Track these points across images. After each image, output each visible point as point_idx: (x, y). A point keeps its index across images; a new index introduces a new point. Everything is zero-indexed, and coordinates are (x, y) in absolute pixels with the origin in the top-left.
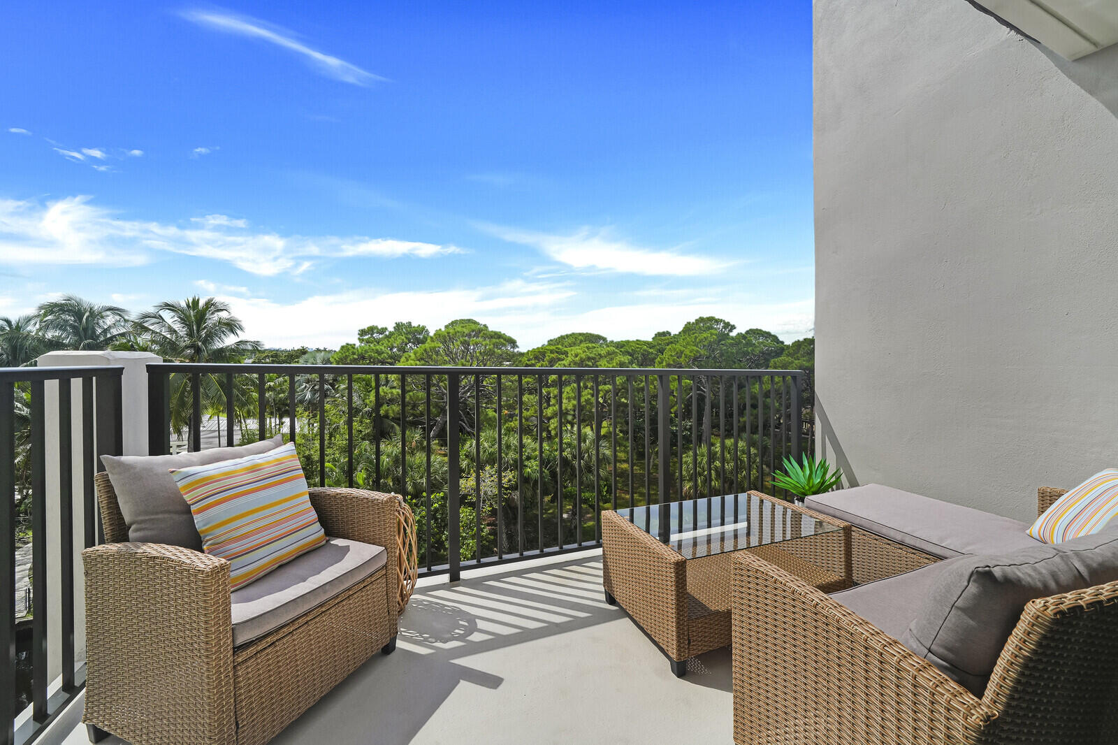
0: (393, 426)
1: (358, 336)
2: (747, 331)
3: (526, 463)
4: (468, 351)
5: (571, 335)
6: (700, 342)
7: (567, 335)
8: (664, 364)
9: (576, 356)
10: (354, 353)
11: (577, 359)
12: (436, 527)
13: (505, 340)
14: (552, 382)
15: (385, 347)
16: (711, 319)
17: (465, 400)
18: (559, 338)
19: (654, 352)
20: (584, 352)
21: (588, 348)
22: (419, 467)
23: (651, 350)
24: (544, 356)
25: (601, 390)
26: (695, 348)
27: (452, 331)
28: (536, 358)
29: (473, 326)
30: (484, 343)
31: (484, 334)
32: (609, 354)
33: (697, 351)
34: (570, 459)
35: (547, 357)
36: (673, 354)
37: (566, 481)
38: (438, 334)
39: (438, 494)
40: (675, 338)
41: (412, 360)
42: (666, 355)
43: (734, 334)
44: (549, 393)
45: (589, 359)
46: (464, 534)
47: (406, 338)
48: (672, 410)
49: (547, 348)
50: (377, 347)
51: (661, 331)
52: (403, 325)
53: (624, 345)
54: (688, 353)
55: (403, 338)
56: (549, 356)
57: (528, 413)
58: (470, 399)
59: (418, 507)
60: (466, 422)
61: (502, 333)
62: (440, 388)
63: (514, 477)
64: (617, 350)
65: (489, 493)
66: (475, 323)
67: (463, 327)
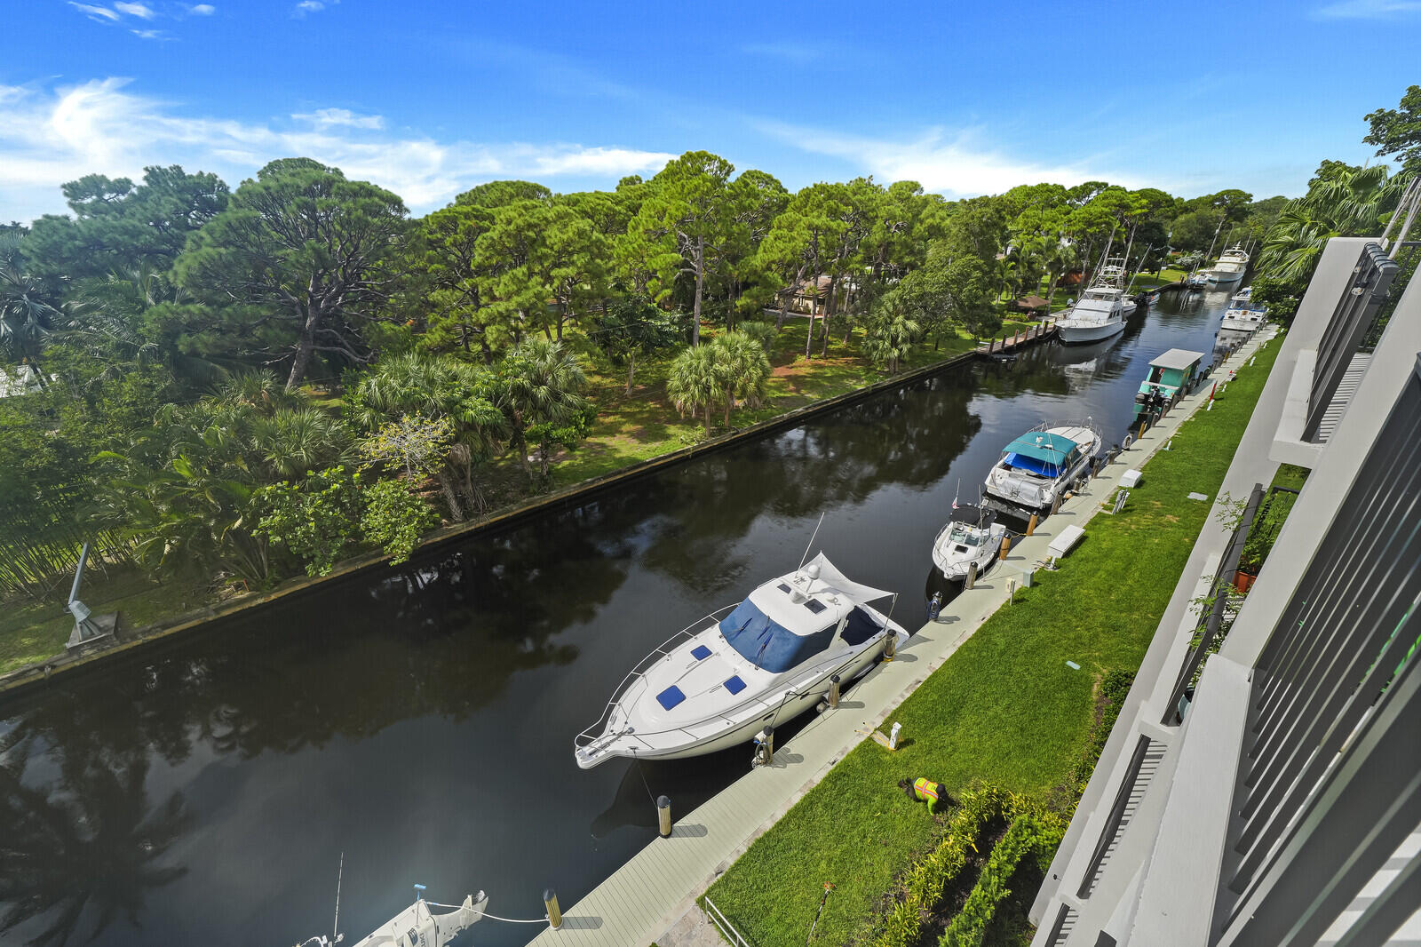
0: (214, 370)
1: (68, 199)
2: (745, 174)
3: (465, 403)
4: (317, 222)
6: (689, 193)
7: (486, 186)
8: (641, 229)
9: (509, 222)
10: (73, 238)
11: (511, 227)
13: (382, 198)
14: (476, 267)
15: (140, 220)
16: (702, 155)
17: (337, 310)
18: (474, 191)
19: (623, 211)
20: (520, 216)
21: (525, 208)
22: (288, 433)
23: (618, 208)
24: (456, 226)
25: (556, 277)
26: (682, 203)
27: (272, 184)
28: (442, 227)
29: (314, 174)
30: (343, 206)
31: (339, 188)
32: (560, 217)
33: (686, 209)
34: (529, 385)
35: (461, 227)
36: (653, 213)
37: (528, 417)
38: (246, 190)
39: (334, 470)
40: (649, 186)
41: (207, 245)
42: (642, 216)
43: (732, 179)
44: (475, 286)
45: (530, 226)
46: (394, 520)
47: (182, 200)
48: (656, 299)
49: (459, 209)
50: (123, 222)
51: (628, 176)
52: (164, 172)
53: (578, 201)
54: (673, 211)
55: (174, 200)
56: (464, 224)
57: (449, 321)
58: (345, 310)
59: (307, 493)
60: (348, 346)
61: (373, 183)
62: (284, 296)
63: (450, 426)
64: (571, 211)
65: (419, 456)
66: (316, 166)
67: (293, 175)
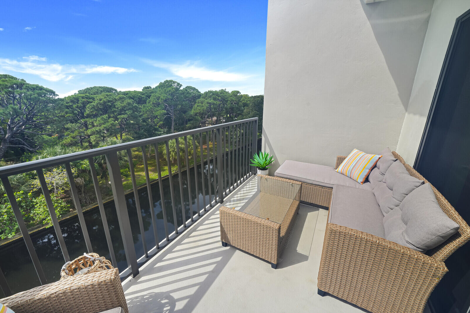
2: (186, 87)
3: (81, 163)
5: (94, 88)
6: (168, 92)
7: (91, 88)
8: (151, 103)
11: (101, 101)
12: (24, 211)
14: (86, 115)
16: (171, 81)
17: (22, 131)
18: (86, 89)
19: (145, 97)
20: (105, 98)
21: (107, 95)
23: (143, 96)
24: (78, 101)
25: (120, 118)
26: (165, 95)
28: (72, 101)
32: (120, 98)
33: (167, 97)
35: (80, 101)
36: (155, 98)
39: (18, 193)
40: (154, 90)
42: (152, 98)
43: (182, 88)
44: (86, 122)
45: (109, 101)
48: (158, 125)
49: (79, 95)
51: (146, 86)
53: (128, 93)
54: (162, 98)
57: (74, 134)
58: (26, 131)
60: (27, 145)
63: (75, 171)
64: (125, 97)
65: (60, 184)
67: (4, 81)
